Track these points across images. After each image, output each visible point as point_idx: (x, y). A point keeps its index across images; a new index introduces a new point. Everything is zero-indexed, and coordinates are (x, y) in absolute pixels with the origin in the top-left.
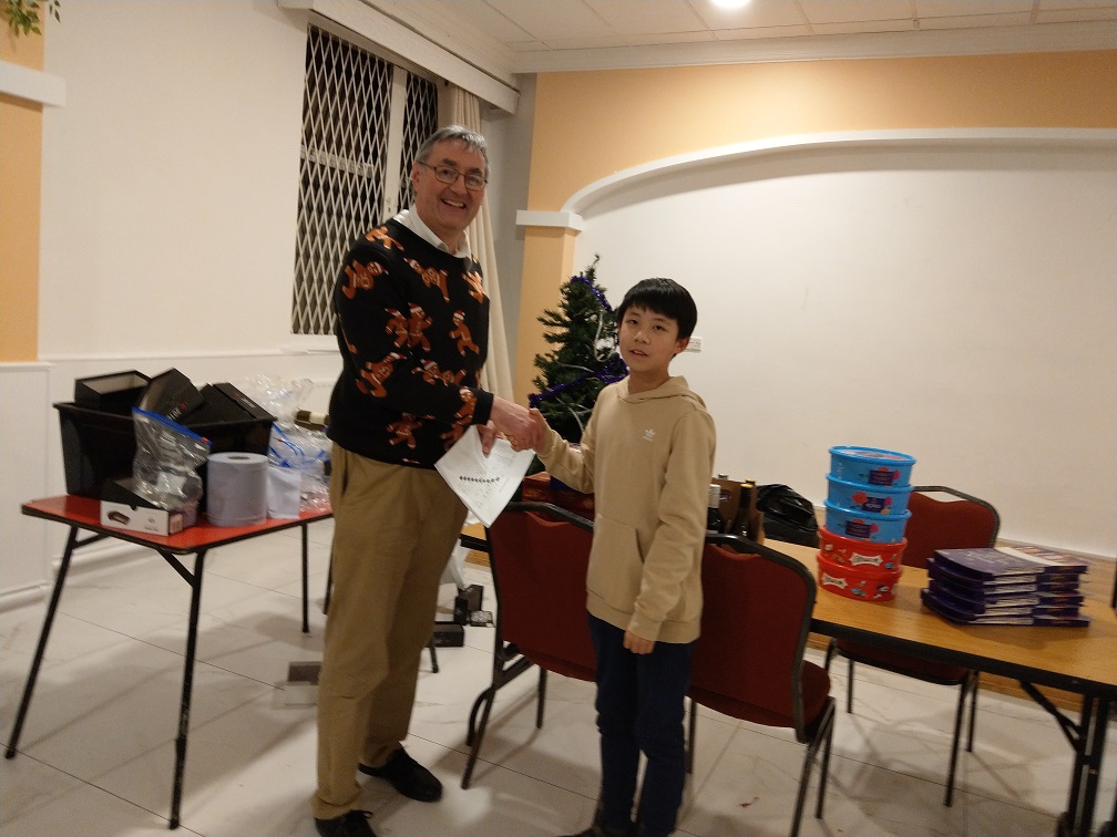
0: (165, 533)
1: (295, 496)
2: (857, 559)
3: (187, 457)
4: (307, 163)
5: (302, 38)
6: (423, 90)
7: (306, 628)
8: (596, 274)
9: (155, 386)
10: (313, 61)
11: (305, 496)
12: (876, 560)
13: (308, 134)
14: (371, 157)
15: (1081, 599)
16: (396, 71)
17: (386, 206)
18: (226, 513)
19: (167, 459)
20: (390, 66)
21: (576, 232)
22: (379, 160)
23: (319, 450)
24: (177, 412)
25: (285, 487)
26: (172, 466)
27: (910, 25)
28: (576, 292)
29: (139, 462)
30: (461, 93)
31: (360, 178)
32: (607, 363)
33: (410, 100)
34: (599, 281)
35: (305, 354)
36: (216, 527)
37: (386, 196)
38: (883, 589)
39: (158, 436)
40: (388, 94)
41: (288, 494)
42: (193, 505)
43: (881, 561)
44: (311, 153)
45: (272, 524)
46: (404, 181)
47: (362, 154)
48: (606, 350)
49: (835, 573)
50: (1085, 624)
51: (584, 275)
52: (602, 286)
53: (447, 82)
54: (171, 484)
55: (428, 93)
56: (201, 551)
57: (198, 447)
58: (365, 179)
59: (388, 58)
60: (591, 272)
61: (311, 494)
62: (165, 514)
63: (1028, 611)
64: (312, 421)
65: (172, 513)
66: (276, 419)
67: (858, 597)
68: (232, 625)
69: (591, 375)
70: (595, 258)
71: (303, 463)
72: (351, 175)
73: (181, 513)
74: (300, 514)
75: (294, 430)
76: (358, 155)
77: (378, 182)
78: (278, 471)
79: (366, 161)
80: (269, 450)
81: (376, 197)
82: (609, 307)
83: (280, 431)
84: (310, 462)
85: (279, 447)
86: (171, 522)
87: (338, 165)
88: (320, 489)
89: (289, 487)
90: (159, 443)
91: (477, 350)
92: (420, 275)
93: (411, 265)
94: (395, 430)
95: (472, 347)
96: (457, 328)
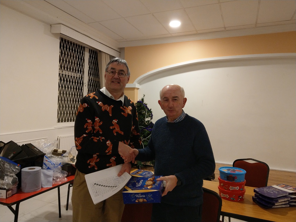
0: (5, 198)
1: (51, 179)
2: (231, 188)
3: (13, 171)
4: (61, 74)
5: (58, 41)
6: (94, 53)
7: (60, 216)
8: (144, 100)
9: (6, 146)
10: (62, 47)
11: (55, 178)
12: (237, 188)
13: (61, 67)
14: (79, 72)
16: (86, 48)
17: (84, 85)
18: (27, 188)
19: (8, 172)
21: (138, 89)
22: (82, 72)
23: (59, 162)
24: (12, 155)
25: (48, 176)
26: (9, 174)
27: (223, 29)
28: (139, 105)
30: (104, 54)
31: (77, 78)
32: (149, 125)
33: (90, 56)
35: (61, 128)
36: (25, 193)
37: (84, 82)
38: (240, 197)
39: (4, 165)
40: (84, 55)
41: (48, 179)
42: (15, 187)
43: (239, 188)
44: (62, 72)
45: (44, 190)
46: (89, 78)
47: (77, 71)
48: (149, 121)
49: (224, 193)
51: (141, 100)
52: (146, 103)
53: (100, 51)
54: (8, 180)
55: (95, 54)
56: (18, 203)
57: (16, 167)
58: (78, 78)
59: (83, 45)
60: (143, 100)
61: (57, 178)
62: (5, 191)
63: (287, 202)
64: (58, 153)
65: (7, 191)
66: (45, 154)
67: (233, 201)
70: (144, 96)
71: (55, 167)
72: (74, 77)
73: (12, 190)
74: (53, 185)
75: (52, 157)
76: (76, 72)
77: (82, 78)
78: (45, 171)
79: (78, 73)
80: (44, 164)
81: (82, 83)
82: (148, 109)
83: (47, 158)
84: (56, 167)
85: (47, 163)
86: (7, 194)
87: (70, 75)
88: (60, 175)
89: (49, 176)
90: (4, 167)
91: (122, 133)
92: (101, 107)
93: (99, 104)
94: (90, 162)
95: (120, 132)
96: (114, 125)
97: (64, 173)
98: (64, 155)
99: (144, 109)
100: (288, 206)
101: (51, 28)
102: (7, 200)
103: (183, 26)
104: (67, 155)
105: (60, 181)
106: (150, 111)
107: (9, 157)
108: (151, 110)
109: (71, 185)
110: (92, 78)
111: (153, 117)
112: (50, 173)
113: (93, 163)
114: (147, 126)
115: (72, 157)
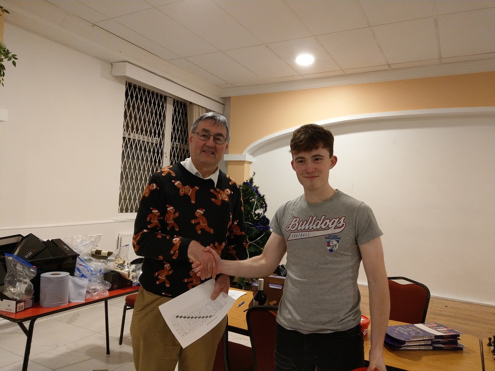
0: (14, 312)
1: (84, 291)
3: (27, 275)
4: (127, 139)
5: (123, 88)
7: (108, 352)
8: (254, 180)
9: (24, 241)
10: (129, 97)
11: (90, 291)
13: (127, 127)
14: (157, 135)
15: (459, 336)
16: (168, 98)
17: (164, 156)
18: (46, 301)
19: (20, 276)
20: (165, 97)
21: (250, 163)
22: (161, 136)
23: (100, 268)
24: (30, 254)
25: (79, 287)
26: (21, 279)
27: (387, 67)
28: (246, 189)
29: (7, 279)
30: (197, 107)
31: (152, 144)
32: (260, 220)
33: (175, 111)
34: (255, 184)
35: (125, 221)
36: (42, 307)
37: (165, 151)
39: (15, 265)
40: (164, 109)
41: (80, 291)
42: (29, 298)
44: (129, 134)
45: (71, 305)
46: (173, 144)
47: (153, 134)
48: (260, 214)
50: (461, 349)
51: (248, 181)
52: (257, 186)
53: (191, 103)
54: (20, 288)
55: (182, 107)
56: (33, 320)
57: (32, 270)
58: (154, 144)
59: (164, 94)
61: (95, 290)
62: (15, 302)
64: (102, 255)
65: (18, 302)
66: (79, 255)
68: (75, 351)
69: (252, 226)
70: (253, 174)
71: (92, 275)
72: (148, 143)
73: (25, 301)
74: (86, 300)
75: (90, 260)
76: (151, 134)
77: (160, 145)
78: (77, 280)
79: (155, 137)
80: (76, 270)
81: (160, 152)
82: (260, 195)
83: (82, 260)
84: (94, 274)
85: (81, 268)
86: (18, 306)
87: (141, 139)
88: (99, 287)
89: (81, 287)
90: (16, 269)
91: (212, 231)
92: (179, 189)
93: (176, 184)
94: (158, 275)
95: (208, 229)
96: (197, 218)
97: (105, 285)
98: (109, 258)
99: (253, 196)
100: (431, 348)
101: (112, 68)
102: (17, 314)
103: (318, 62)
104: (114, 258)
105: (97, 295)
106: (261, 199)
107: (26, 257)
108: (264, 196)
109: (128, 307)
110: (177, 144)
111: (267, 208)
112: (84, 282)
113: (163, 276)
114: (256, 223)
115: (122, 262)
